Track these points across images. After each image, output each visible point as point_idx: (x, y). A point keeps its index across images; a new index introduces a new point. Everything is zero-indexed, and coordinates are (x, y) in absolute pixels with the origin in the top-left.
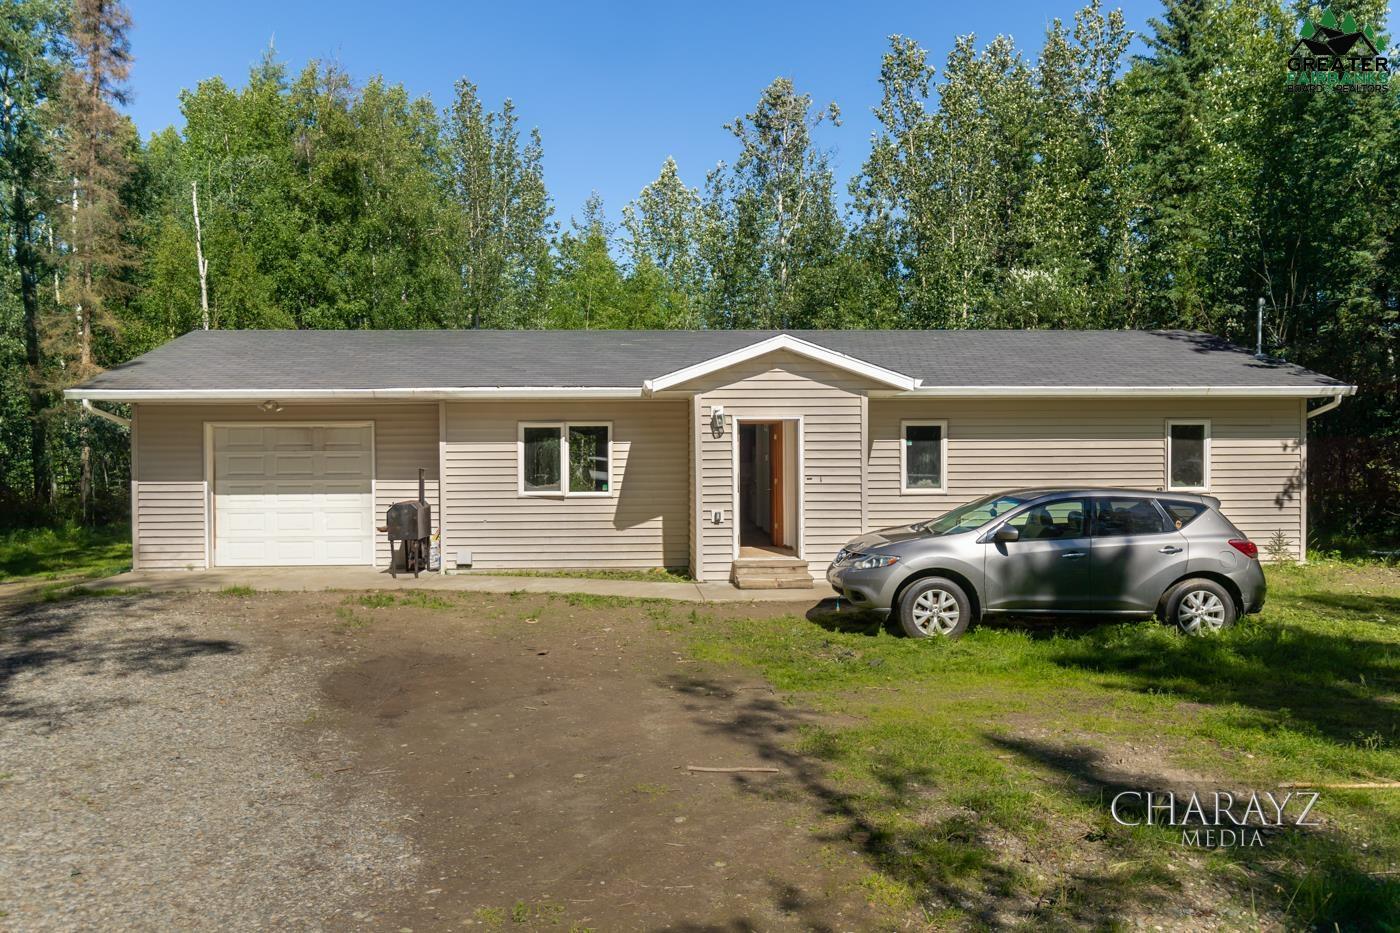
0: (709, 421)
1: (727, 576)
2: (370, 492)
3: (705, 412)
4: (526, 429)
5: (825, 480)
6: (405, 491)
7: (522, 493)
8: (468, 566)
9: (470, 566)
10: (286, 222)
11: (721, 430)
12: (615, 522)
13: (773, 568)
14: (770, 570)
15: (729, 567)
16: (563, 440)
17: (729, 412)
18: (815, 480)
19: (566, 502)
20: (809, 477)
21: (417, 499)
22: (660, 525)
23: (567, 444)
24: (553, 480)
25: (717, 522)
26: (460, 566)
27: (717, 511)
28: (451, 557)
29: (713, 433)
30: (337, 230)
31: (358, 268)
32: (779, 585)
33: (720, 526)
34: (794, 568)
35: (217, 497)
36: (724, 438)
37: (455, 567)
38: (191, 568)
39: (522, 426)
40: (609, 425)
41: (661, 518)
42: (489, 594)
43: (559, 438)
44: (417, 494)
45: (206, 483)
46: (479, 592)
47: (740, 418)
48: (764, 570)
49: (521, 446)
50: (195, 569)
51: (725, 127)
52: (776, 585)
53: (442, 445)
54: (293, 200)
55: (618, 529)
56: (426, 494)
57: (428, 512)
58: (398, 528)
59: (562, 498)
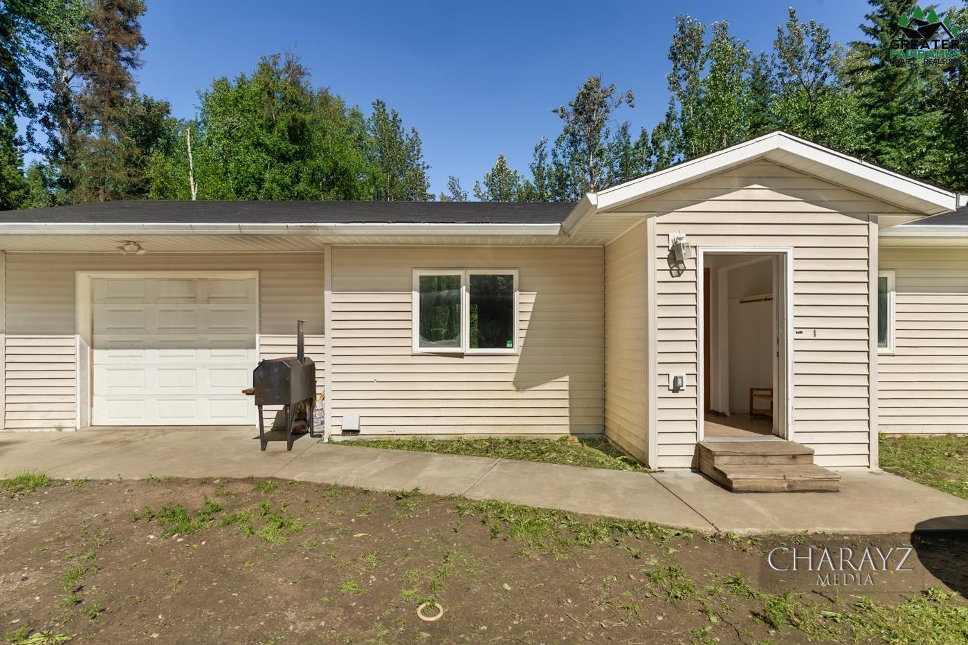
0: (666, 253)
1: (688, 462)
2: (254, 347)
3: (663, 241)
4: (421, 277)
5: (820, 334)
6: (281, 347)
7: (417, 349)
8: (356, 432)
9: (359, 431)
10: (253, 160)
11: (681, 266)
12: (514, 383)
13: (765, 456)
14: (760, 460)
15: (691, 451)
16: (463, 289)
17: (693, 241)
18: (808, 334)
19: (466, 360)
20: (799, 330)
21: (296, 356)
22: (566, 386)
23: (468, 295)
24: (452, 335)
25: (676, 389)
26: (346, 432)
27: (678, 374)
28: (337, 421)
29: (671, 270)
30: (291, 168)
31: (306, 195)
32: (789, 486)
33: (680, 394)
34: (794, 457)
35: (95, 352)
36: (686, 276)
37: (341, 433)
38: (60, 429)
39: (417, 274)
40: (515, 273)
41: (567, 378)
42: (366, 492)
43: (458, 288)
44: (295, 350)
45: (78, 337)
46: (352, 489)
47: (706, 250)
48: (754, 459)
49: (416, 296)
50: (64, 430)
51: (554, 111)
52: (785, 485)
53: (327, 294)
54: (258, 145)
55: (518, 390)
56: (306, 350)
57: (310, 370)
58: (267, 390)
59: (461, 355)
